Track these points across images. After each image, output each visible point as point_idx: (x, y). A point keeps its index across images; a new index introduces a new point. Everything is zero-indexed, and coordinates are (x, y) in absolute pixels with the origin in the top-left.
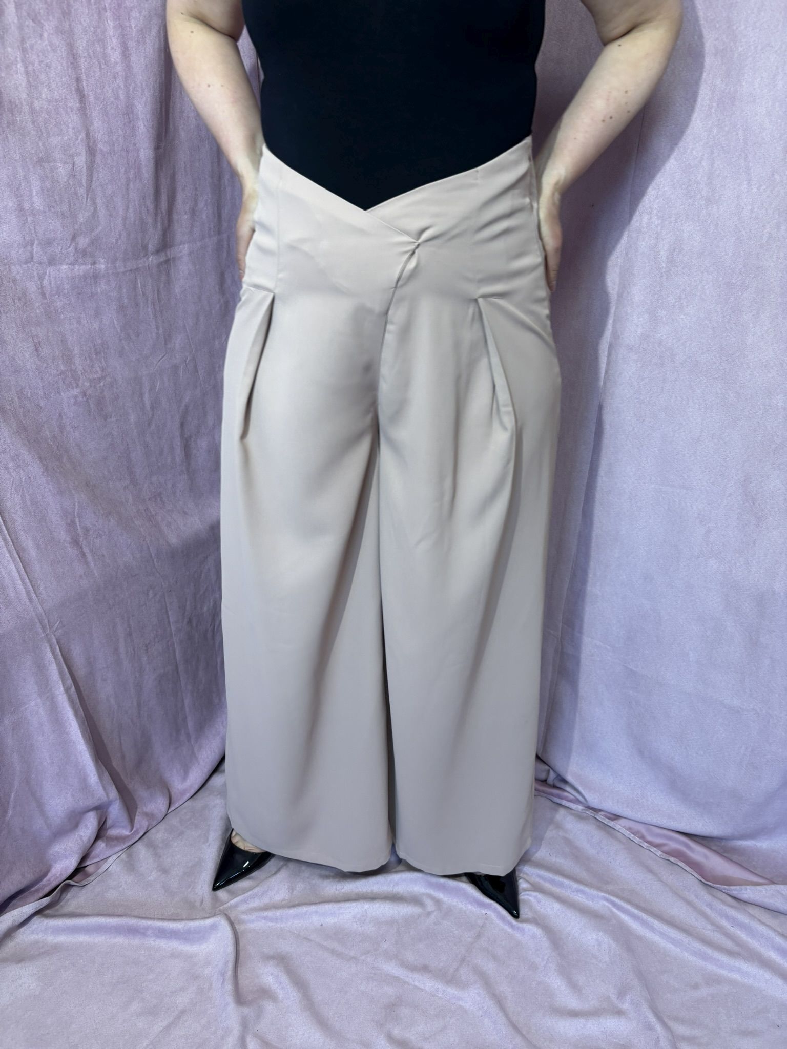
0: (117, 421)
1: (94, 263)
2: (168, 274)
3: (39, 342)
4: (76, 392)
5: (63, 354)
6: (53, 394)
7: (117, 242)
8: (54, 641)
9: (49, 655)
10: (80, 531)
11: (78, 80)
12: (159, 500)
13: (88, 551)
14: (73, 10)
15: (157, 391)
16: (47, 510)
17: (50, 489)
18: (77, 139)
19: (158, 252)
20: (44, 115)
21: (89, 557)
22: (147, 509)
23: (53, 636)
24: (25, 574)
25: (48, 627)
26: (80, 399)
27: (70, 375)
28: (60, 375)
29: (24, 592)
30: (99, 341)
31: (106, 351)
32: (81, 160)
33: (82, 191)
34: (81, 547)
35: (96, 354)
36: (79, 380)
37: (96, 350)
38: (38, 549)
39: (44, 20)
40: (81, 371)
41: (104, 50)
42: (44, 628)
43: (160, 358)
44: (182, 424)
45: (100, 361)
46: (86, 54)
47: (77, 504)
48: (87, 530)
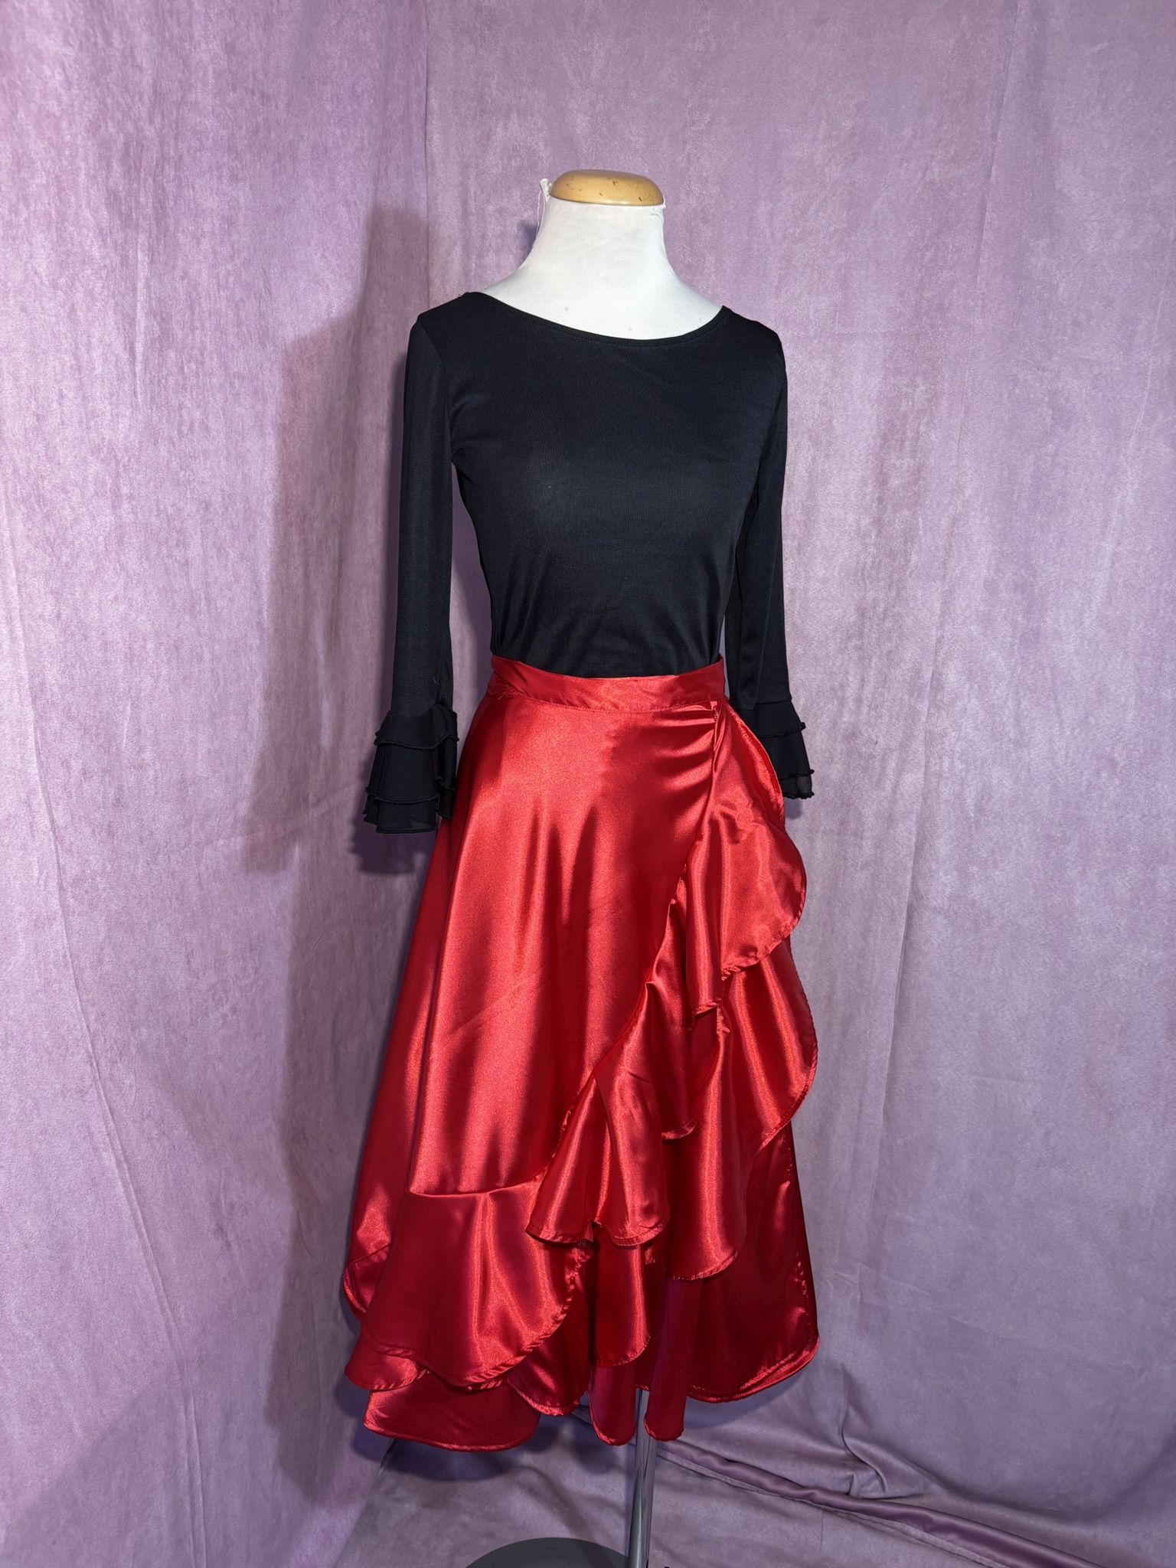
0: (266, 1038)
5: (215, 960)
6: (200, 1018)
7: (280, 801)
10: (225, 1210)
13: (233, 1238)
15: (310, 986)
16: (191, 1190)
17: (195, 1159)
21: (235, 1247)
26: (229, 1018)
27: (220, 988)
28: (211, 989)
29: (162, 1323)
30: (255, 933)
31: (261, 944)
34: (226, 1236)
35: (251, 950)
36: (229, 992)
37: (251, 945)
38: (178, 1252)
40: (233, 978)
44: (334, 1025)
45: (254, 960)
47: (223, 1171)
48: (232, 1207)
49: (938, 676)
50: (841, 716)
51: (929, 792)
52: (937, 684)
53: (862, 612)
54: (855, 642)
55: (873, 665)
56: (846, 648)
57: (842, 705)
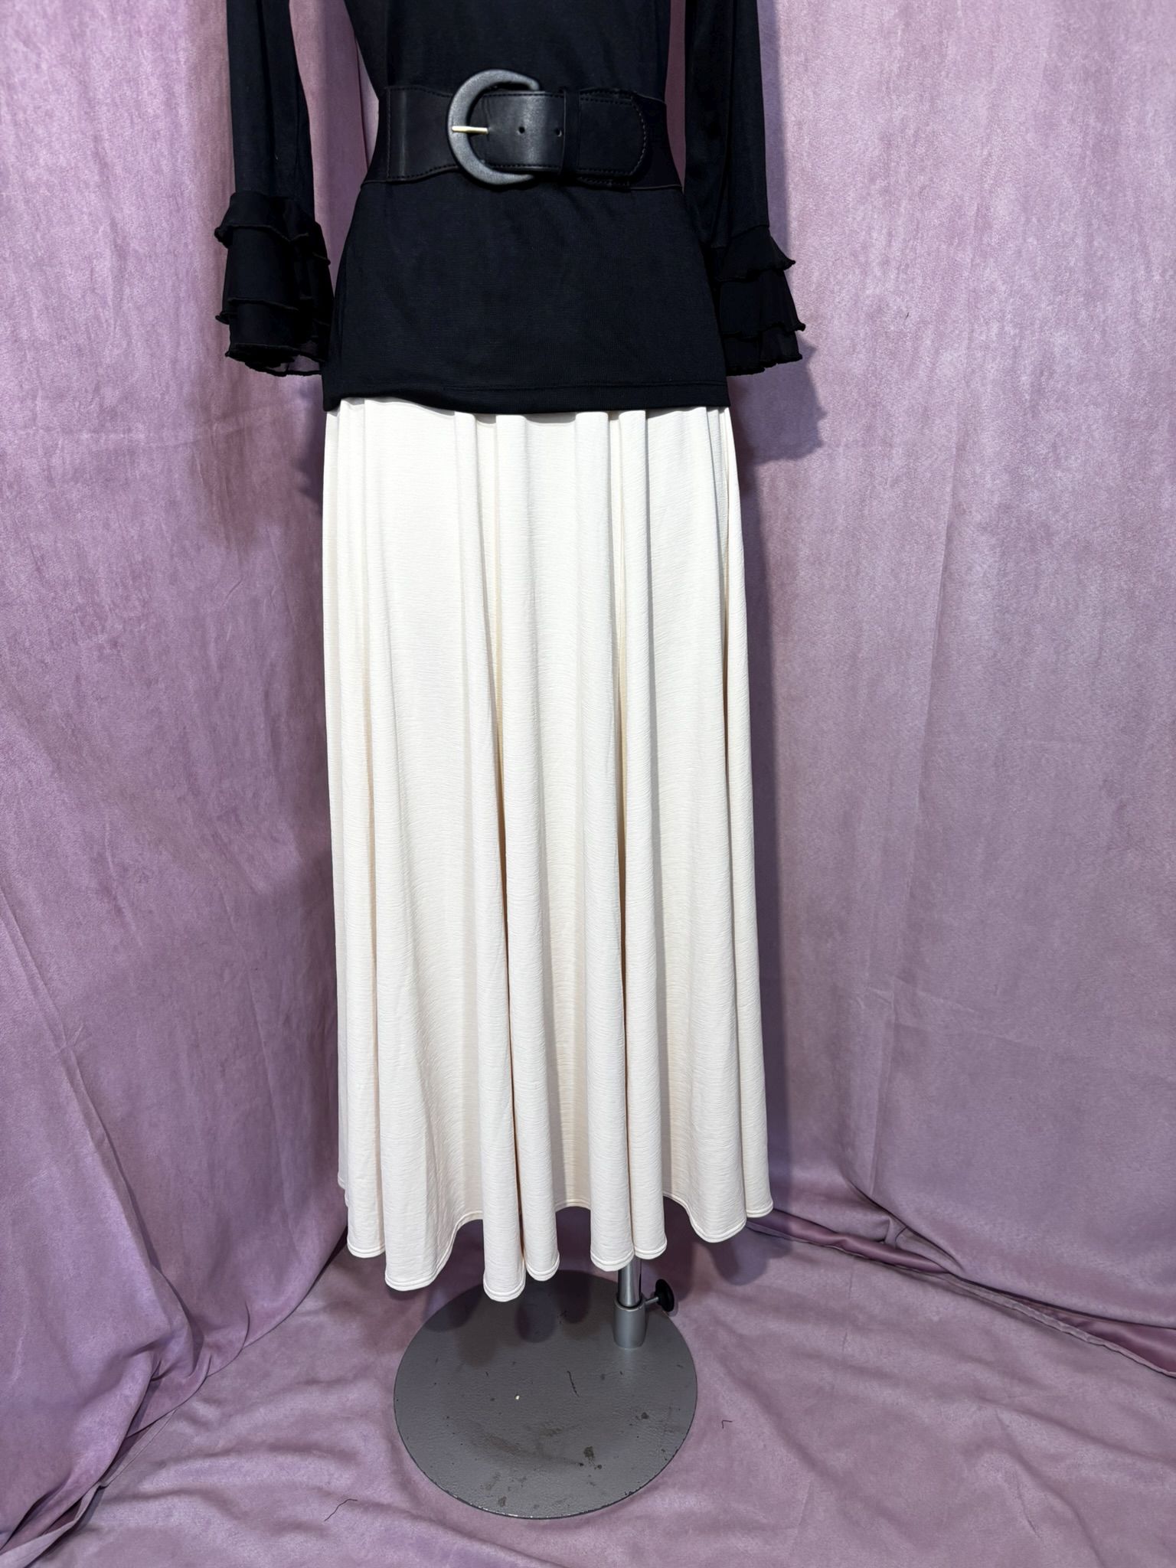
0: (166, 688)
1: (130, 430)
2: (241, 454)
3: (42, 557)
4: (102, 638)
5: (80, 577)
6: (65, 643)
7: (163, 399)
8: (74, 1059)
9: (66, 1086)
10: (113, 871)
11: (97, 139)
12: (233, 819)
13: (127, 905)
14: (88, 31)
15: (227, 640)
16: (58, 836)
17: (64, 803)
18: (96, 232)
19: (225, 416)
20: (43, 190)
21: (128, 915)
22: (215, 835)
23: (72, 1053)
24: (24, 945)
25: (64, 1037)
26: (107, 651)
27: (92, 612)
28: (76, 611)
29: (24, 977)
30: (139, 558)
31: (149, 573)
32: (105, 266)
33: (107, 314)
34: (115, 899)
35: (134, 579)
36: (106, 620)
37: (133, 572)
38: (44, 903)
39: (42, 43)
40: (109, 605)
41: (138, 95)
42: (57, 1039)
43: (232, 586)
44: (267, 695)
45: (140, 591)
46: (109, 101)
47: (107, 825)
48: (124, 869)
49: (984, 211)
50: (864, 288)
51: (973, 371)
52: (984, 222)
53: (887, 142)
54: (880, 183)
55: (902, 210)
56: (869, 194)
57: (864, 273)
